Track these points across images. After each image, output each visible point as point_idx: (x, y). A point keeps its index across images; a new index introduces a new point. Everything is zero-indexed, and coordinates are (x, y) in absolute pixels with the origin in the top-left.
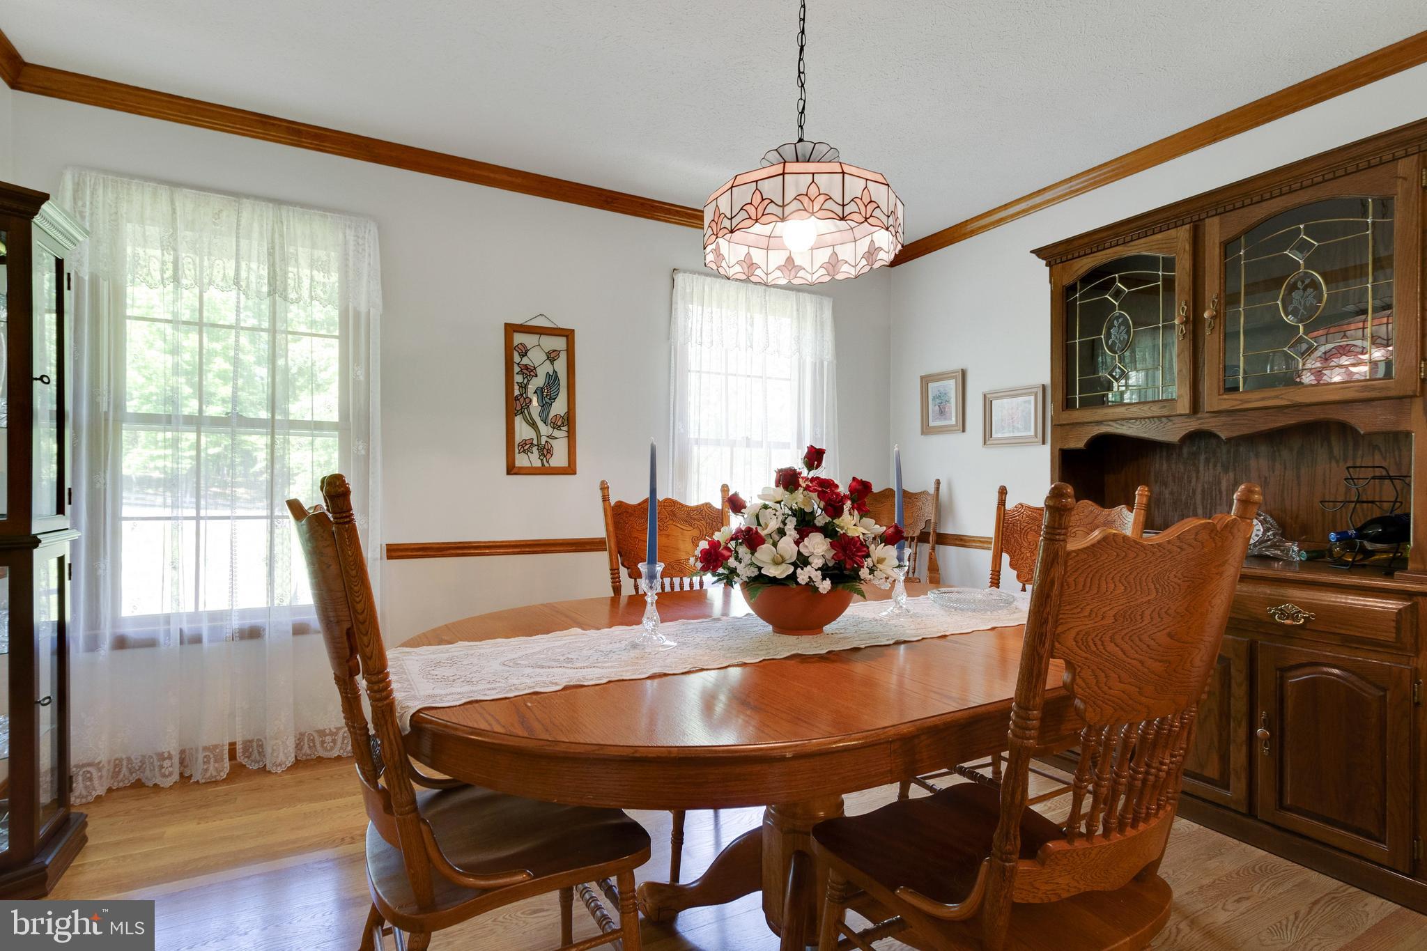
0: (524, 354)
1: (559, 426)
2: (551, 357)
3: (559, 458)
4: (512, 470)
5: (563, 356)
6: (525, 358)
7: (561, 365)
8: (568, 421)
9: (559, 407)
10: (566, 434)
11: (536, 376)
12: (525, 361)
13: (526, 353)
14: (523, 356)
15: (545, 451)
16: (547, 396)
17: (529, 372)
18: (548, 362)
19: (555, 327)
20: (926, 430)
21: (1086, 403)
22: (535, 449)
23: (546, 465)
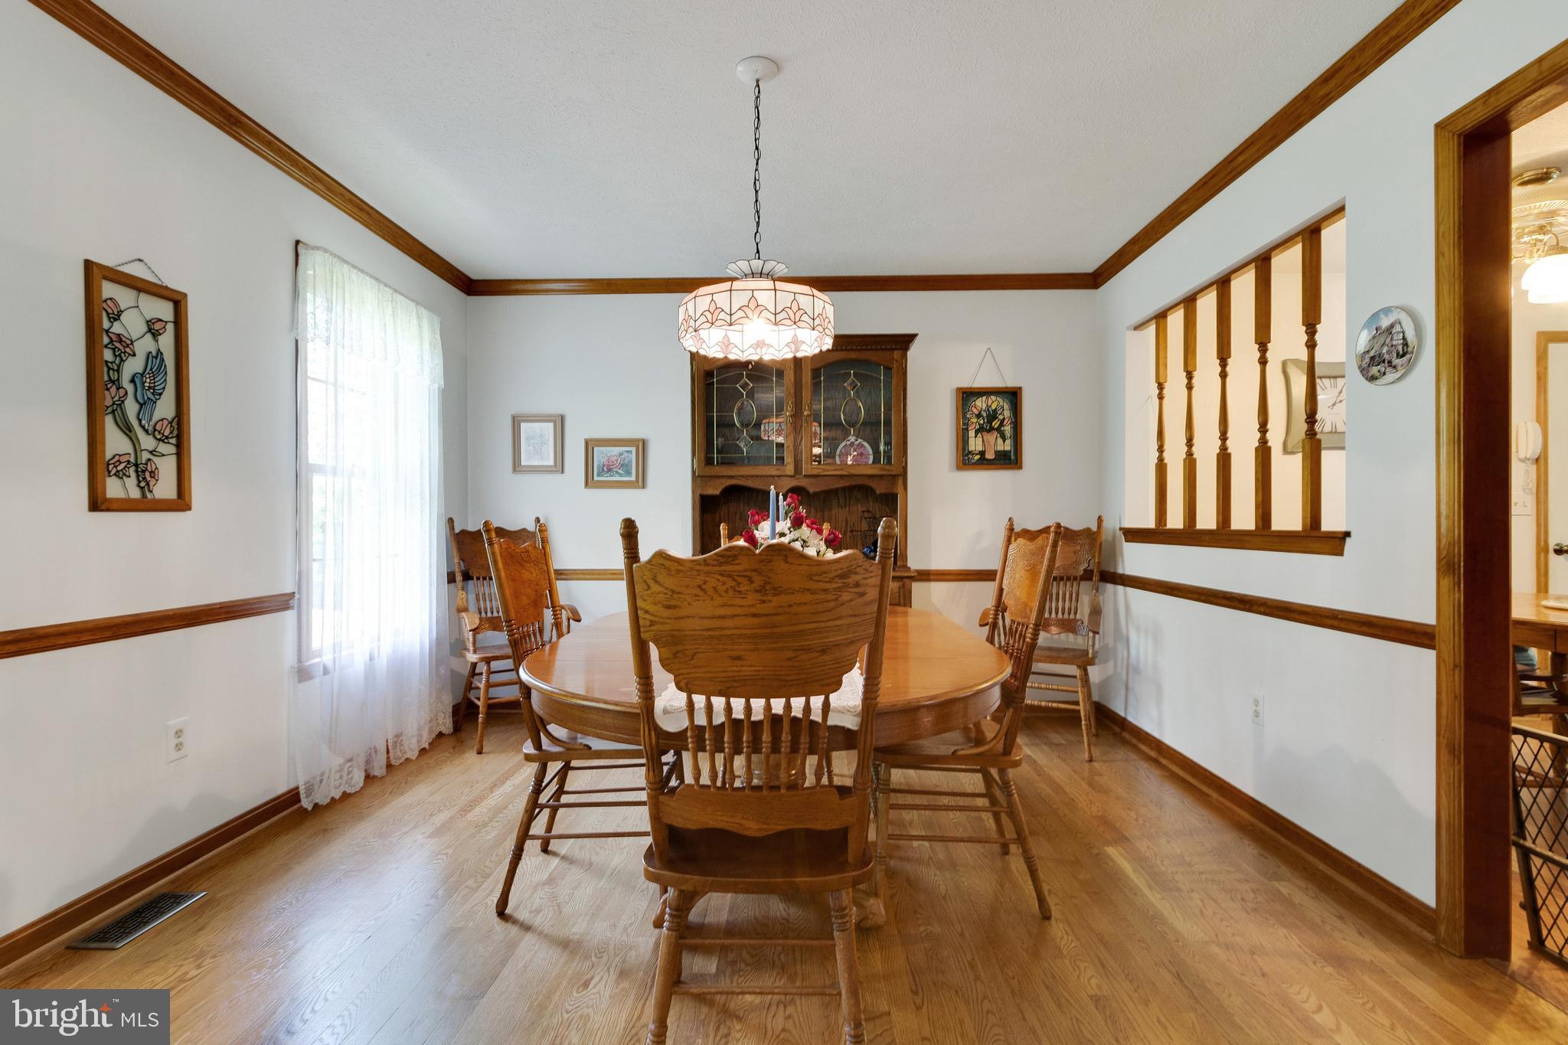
0: (116, 317)
1: (167, 438)
2: (153, 329)
3: (165, 488)
4: (97, 503)
5: (170, 327)
6: (116, 324)
7: (167, 341)
8: (178, 433)
9: (165, 408)
10: (173, 450)
11: (134, 355)
12: (117, 328)
13: (119, 316)
14: (115, 320)
15: (145, 474)
16: (148, 386)
17: (123, 347)
18: (149, 336)
19: (159, 283)
20: (517, 467)
21: (723, 463)
22: (132, 470)
23: (149, 495)
